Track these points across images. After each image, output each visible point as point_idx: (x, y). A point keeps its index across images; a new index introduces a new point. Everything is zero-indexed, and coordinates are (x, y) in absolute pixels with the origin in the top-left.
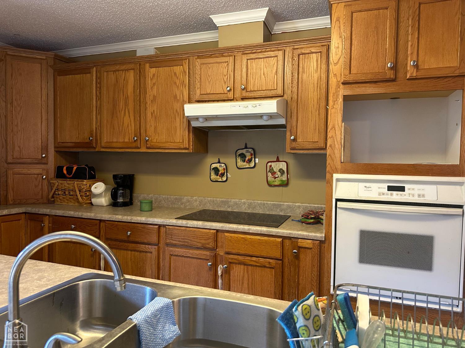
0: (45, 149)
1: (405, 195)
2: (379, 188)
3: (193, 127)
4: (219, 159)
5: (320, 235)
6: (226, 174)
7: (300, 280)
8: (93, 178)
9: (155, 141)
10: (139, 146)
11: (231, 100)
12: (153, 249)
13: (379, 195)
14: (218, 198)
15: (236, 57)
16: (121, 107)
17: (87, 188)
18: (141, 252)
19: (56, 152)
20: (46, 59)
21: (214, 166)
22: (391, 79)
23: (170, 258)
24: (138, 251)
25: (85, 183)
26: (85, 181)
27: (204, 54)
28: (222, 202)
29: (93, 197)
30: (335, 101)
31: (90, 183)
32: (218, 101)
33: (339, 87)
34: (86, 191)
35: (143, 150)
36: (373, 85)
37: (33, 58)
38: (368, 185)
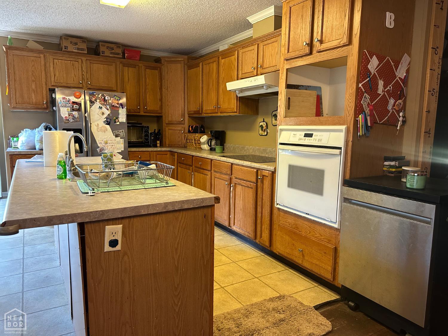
0: (183, 116)
1: (312, 140)
2: (300, 135)
3: (239, 97)
4: (264, 119)
5: (272, 168)
6: (266, 130)
7: (263, 197)
8: (203, 132)
9: (223, 108)
10: (217, 112)
11: (256, 76)
12: (209, 173)
13: (299, 140)
14: (261, 147)
15: (259, 45)
16: (211, 87)
17: (198, 138)
18: (205, 174)
19: (189, 117)
20: (184, 60)
21: (261, 124)
22: (307, 54)
23: (215, 179)
24: (204, 174)
25: (197, 135)
26: (197, 134)
27: (244, 45)
28: (263, 150)
29: (202, 145)
30: (282, 74)
31: (201, 135)
32: (250, 77)
33: (284, 63)
34: (198, 140)
35: (219, 114)
36: (300, 59)
37: (178, 61)
38: (295, 133)
